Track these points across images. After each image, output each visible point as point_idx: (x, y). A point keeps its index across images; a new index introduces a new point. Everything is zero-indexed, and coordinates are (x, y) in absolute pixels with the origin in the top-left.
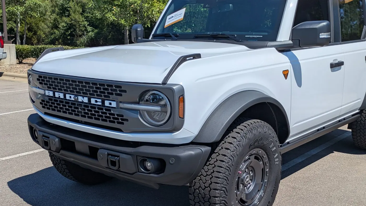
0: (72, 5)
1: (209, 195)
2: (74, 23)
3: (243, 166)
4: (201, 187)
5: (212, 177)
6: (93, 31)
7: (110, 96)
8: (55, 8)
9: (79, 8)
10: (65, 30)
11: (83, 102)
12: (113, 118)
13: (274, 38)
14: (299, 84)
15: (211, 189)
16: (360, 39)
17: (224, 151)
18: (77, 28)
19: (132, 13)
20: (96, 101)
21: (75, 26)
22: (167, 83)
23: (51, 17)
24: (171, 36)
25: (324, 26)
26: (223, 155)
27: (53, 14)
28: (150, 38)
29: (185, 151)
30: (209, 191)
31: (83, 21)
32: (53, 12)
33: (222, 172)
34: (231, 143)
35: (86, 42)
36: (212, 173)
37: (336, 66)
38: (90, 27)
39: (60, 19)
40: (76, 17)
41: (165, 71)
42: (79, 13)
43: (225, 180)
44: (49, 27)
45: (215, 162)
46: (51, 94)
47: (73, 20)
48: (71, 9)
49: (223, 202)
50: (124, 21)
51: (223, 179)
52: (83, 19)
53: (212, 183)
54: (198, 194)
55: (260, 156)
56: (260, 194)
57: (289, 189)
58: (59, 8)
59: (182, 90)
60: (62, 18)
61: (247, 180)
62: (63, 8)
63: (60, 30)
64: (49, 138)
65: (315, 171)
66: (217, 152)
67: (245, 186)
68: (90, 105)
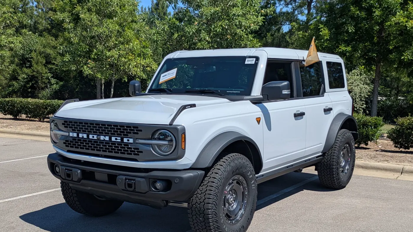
0: (35, 56)
1: (203, 208)
2: (36, 74)
3: (228, 188)
4: (197, 203)
5: (206, 194)
6: (57, 83)
7: (129, 134)
8: (14, 58)
9: (42, 59)
10: (25, 82)
11: (104, 140)
12: (130, 151)
13: (249, 94)
14: (270, 129)
15: (205, 204)
16: (319, 95)
17: (214, 175)
18: (39, 80)
19: (108, 66)
20: (116, 139)
21: (37, 77)
22: (173, 124)
23: (9, 68)
24: (165, 91)
25: (285, 85)
26: (213, 178)
27: (12, 65)
28: (147, 92)
29: (186, 174)
30: (204, 205)
31: (46, 73)
32: (12, 62)
33: (213, 190)
34: (219, 169)
35: (49, 95)
36: (205, 191)
37: (299, 115)
38: (54, 79)
39: (20, 70)
40: (39, 69)
41: (170, 116)
42: (42, 64)
43: (215, 196)
44: (6, 79)
45: (207, 183)
46: (75, 135)
47: (35, 72)
48: (33, 60)
49: (214, 213)
50: (100, 75)
51: (214, 195)
52: (47, 71)
53: (205, 198)
54: (195, 208)
55: (240, 181)
56: (241, 212)
57: (265, 215)
58: (19, 58)
59: (184, 129)
60: (22, 69)
61: (231, 200)
62: (24, 58)
63: (20, 82)
64: (71, 170)
65: (287, 204)
66: (209, 176)
67: (230, 204)
68: (110, 142)
